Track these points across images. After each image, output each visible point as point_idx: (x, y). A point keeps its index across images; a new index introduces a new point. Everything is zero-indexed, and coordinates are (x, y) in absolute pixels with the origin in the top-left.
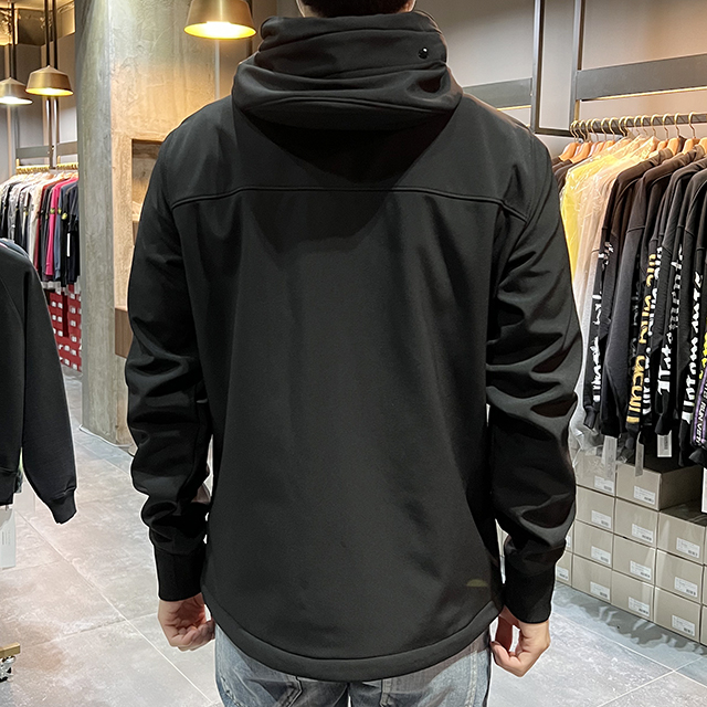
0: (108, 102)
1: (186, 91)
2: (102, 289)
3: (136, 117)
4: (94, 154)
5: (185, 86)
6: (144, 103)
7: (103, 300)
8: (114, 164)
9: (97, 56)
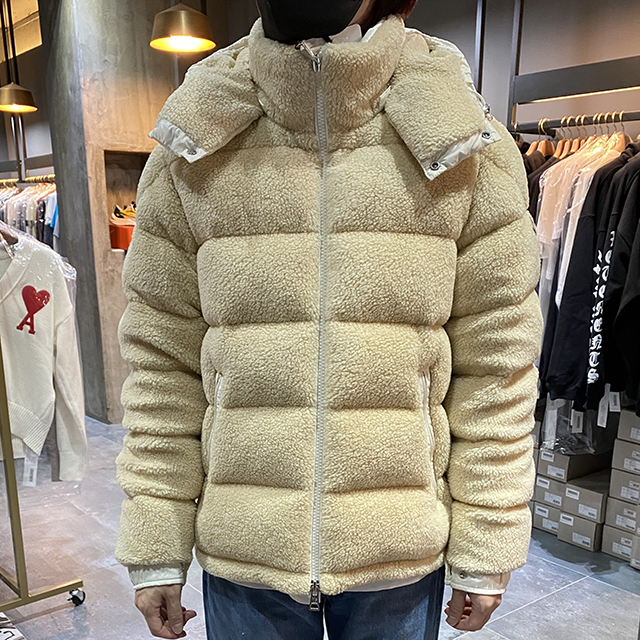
0: (81, 116)
1: (149, 103)
2: (86, 290)
3: (106, 130)
4: (69, 166)
5: (148, 98)
6: (113, 116)
7: (87, 299)
8: (90, 175)
9: (67, 72)
